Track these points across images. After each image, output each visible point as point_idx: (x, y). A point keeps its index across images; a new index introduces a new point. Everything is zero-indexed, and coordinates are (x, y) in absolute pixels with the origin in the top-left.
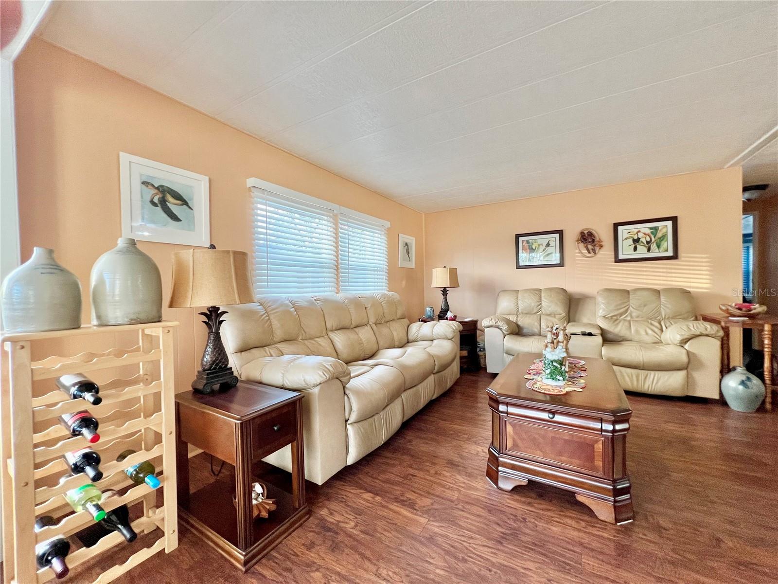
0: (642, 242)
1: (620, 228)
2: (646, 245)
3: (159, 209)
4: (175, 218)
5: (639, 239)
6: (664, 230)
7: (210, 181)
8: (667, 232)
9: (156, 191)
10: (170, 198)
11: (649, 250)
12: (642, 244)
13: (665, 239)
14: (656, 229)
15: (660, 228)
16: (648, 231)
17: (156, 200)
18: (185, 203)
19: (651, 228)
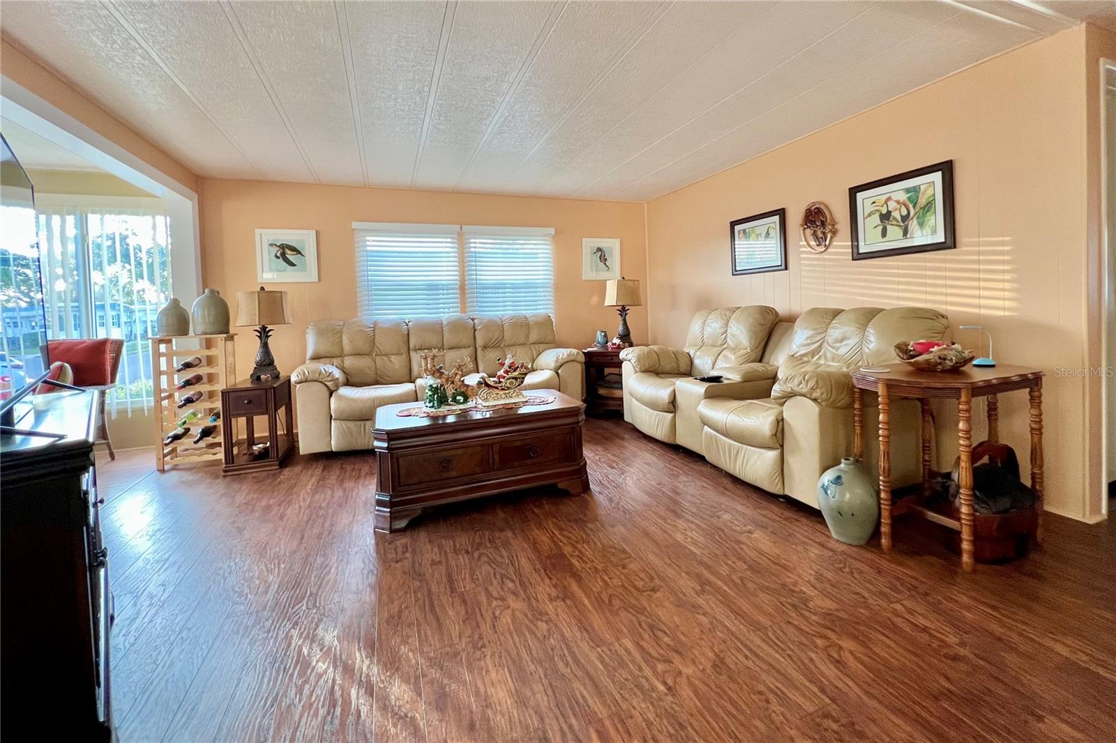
0: (895, 219)
1: (860, 196)
2: (902, 224)
3: (281, 260)
4: (292, 264)
5: (889, 213)
6: (930, 192)
7: (317, 233)
8: (934, 195)
9: (278, 248)
10: (288, 251)
11: (905, 233)
12: (894, 223)
13: (932, 210)
14: (916, 190)
15: (923, 188)
16: (903, 197)
17: (278, 255)
18: (299, 252)
19: (908, 190)
